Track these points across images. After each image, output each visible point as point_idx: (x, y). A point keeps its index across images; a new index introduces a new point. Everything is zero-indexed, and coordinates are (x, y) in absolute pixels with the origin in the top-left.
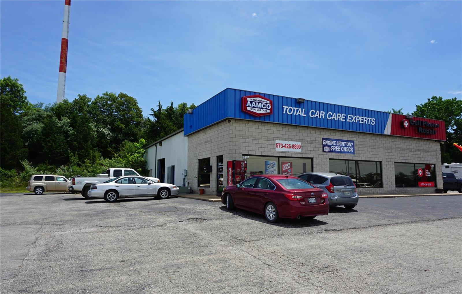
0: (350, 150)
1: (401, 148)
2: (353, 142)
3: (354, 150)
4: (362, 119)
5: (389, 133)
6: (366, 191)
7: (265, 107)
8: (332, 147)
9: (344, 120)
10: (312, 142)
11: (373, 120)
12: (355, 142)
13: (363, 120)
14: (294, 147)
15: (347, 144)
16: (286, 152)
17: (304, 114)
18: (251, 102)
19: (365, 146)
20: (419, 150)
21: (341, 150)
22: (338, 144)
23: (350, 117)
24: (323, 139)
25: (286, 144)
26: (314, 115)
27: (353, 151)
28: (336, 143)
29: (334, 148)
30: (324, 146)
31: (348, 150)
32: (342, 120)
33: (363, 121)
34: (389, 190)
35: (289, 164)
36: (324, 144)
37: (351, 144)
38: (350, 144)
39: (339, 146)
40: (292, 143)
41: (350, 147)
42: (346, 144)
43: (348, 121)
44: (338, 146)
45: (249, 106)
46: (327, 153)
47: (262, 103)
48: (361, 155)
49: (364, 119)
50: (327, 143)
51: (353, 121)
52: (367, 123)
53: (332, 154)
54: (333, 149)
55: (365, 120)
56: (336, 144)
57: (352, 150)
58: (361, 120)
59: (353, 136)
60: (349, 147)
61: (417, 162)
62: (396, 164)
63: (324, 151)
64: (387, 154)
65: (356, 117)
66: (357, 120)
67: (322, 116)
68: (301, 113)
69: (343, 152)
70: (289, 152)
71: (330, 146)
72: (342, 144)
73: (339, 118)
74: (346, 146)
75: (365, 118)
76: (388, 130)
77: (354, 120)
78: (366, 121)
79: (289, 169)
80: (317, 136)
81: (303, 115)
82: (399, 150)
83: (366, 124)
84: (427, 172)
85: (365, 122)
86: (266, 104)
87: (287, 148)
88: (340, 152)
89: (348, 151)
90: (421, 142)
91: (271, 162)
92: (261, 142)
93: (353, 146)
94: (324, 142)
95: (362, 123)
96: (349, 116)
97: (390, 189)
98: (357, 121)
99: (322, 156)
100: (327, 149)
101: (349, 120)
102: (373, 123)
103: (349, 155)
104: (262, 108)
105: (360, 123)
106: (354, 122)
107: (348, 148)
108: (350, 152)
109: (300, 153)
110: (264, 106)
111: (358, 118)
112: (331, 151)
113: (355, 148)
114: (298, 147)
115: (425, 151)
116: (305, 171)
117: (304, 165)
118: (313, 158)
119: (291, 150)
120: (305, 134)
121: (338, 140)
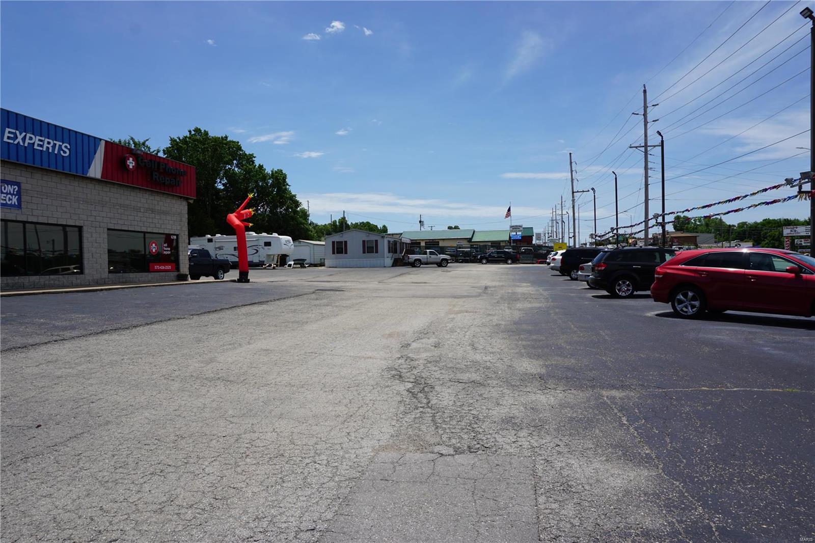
0: (10, 199)
2: (18, 185)
3: (19, 200)
4: (40, 140)
5: (98, 175)
6: (47, 282)
11: (66, 147)
12: (23, 186)
13: (41, 143)
15: (3, 187)
19: (47, 196)
20: (153, 211)
23: (9, 132)
27: (16, 204)
31: (5, 200)
33: (41, 146)
34: (95, 278)
37: (14, 189)
38: (10, 188)
41: (10, 193)
42: (1, 188)
43: (5, 139)
49: (46, 143)
51: (19, 142)
52: (50, 151)
55: (46, 145)
57: (15, 200)
58: (37, 142)
59: (17, 172)
60: (7, 194)
61: (149, 230)
62: (110, 231)
64: (94, 213)
65: (25, 136)
66: (27, 141)
74: (1, 191)
75: (47, 140)
76: (96, 170)
77: (19, 139)
78: (50, 146)
82: (118, 207)
83: (49, 153)
84: (166, 247)
85: (48, 148)
89: (5, 202)
90: (158, 198)
93: (19, 194)
95: (41, 149)
96: (7, 130)
97: (97, 277)
98: (29, 143)
101: (9, 138)
102: (65, 152)
103: (9, 211)
105: (34, 149)
106: (22, 144)
107: (5, 195)
108: (11, 205)
111: (31, 138)
113: (24, 198)
115: (163, 213)
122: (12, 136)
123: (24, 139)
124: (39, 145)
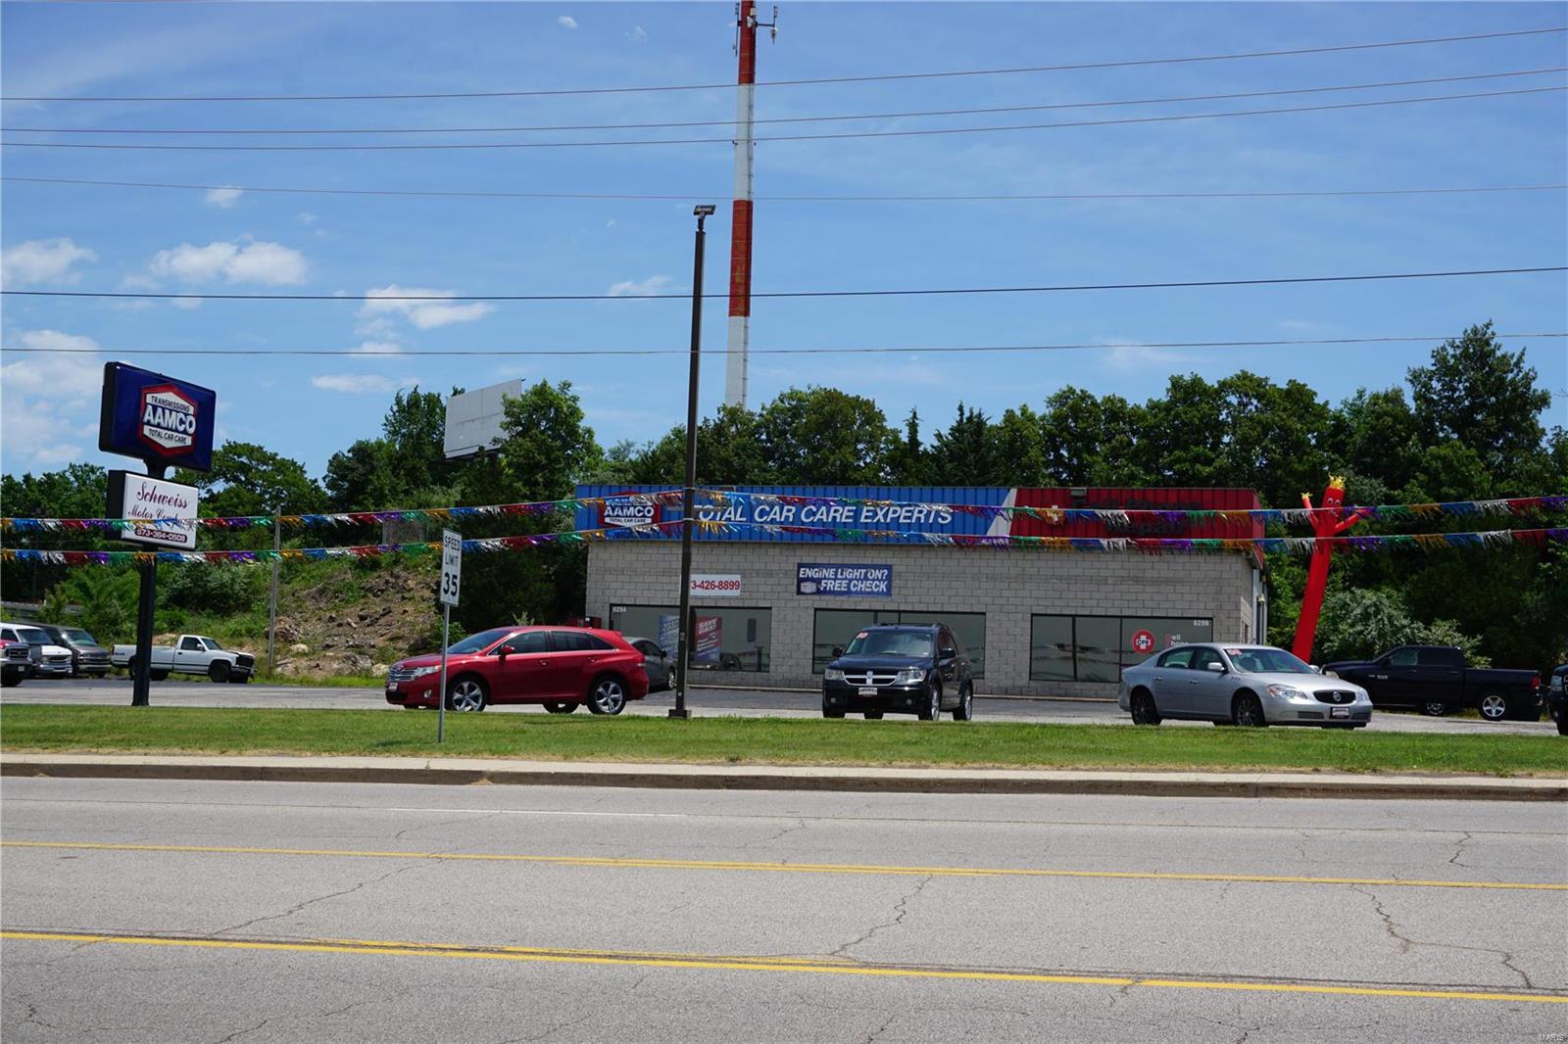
0: (877, 586)
1: (1060, 578)
2: (889, 568)
3: (889, 587)
4: (907, 511)
7: (641, 514)
8: (823, 581)
9: (851, 520)
10: (770, 574)
11: (947, 511)
12: (895, 569)
13: (910, 514)
14: (722, 585)
15: (869, 574)
16: (703, 598)
17: (741, 516)
18: (613, 508)
19: (929, 577)
20: (1137, 580)
21: (849, 587)
22: (842, 574)
23: (868, 511)
24: (800, 566)
25: (703, 582)
26: (765, 518)
27: (885, 590)
28: (836, 572)
29: (830, 585)
30: (800, 581)
31: (871, 587)
32: (843, 520)
33: (910, 518)
35: (714, 621)
36: (801, 576)
37: (883, 574)
38: (877, 574)
39: (846, 578)
40: (717, 578)
42: (866, 574)
43: (863, 520)
44: (842, 579)
45: (608, 516)
46: (809, 597)
47: (635, 507)
48: (909, 600)
49: (916, 511)
50: (810, 573)
51: (879, 520)
52: (922, 521)
53: (823, 597)
54: (825, 588)
55: (916, 515)
56: (836, 574)
57: (883, 586)
58: (904, 514)
59: (887, 553)
60: (874, 580)
62: (1036, 618)
63: (799, 592)
64: (1006, 593)
65: (888, 510)
66: (890, 515)
67: (787, 517)
68: (732, 516)
69: (856, 592)
70: (709, 597)
71: (818, 581)
72: (855, 573)
73: (835, 518)
74: (866, 578)
75: (918, 509)
76: (998, 534)
77: (880, 516)
78: (922, 516)
79: (713, 631)
80: (784, 561)
81: (738, 518)
82: (1054, 581)
83: (921, 524)
84: (1176, 641)
85: (919, 518)
86: (644, 507)
87: (707, 588)
88: (848, 592)
89: (870, 590)
91: (671, 618)
92: (648, 579)
93: (889, 578)
94: (801, 572)
95: (909, 521)
96: (866, 509)
97: (1006, 681)
98: (892, 518)
99: (795, 604)
100: (808, 587)
101: (866, 517)
102: (944, 518)
103: (875, 599)
104: (635, 516)
105: (899, 524)
106: (882, 521)
107: (871, 582)
108: (878, 593)
109: (737, 598)
110: (639, 511)
111: (895, 512)
112: (818, 592)
113: (896, 583)
114: (733, 585)
115: (1168, 581)
116: (751, 637)
117: (752, 624)
118: (770, 608)
119: (717, 592)
120: (754, 558)
121: (844, 566)
122: (871, 514)
123: (885, 515)
124: (905, 518)
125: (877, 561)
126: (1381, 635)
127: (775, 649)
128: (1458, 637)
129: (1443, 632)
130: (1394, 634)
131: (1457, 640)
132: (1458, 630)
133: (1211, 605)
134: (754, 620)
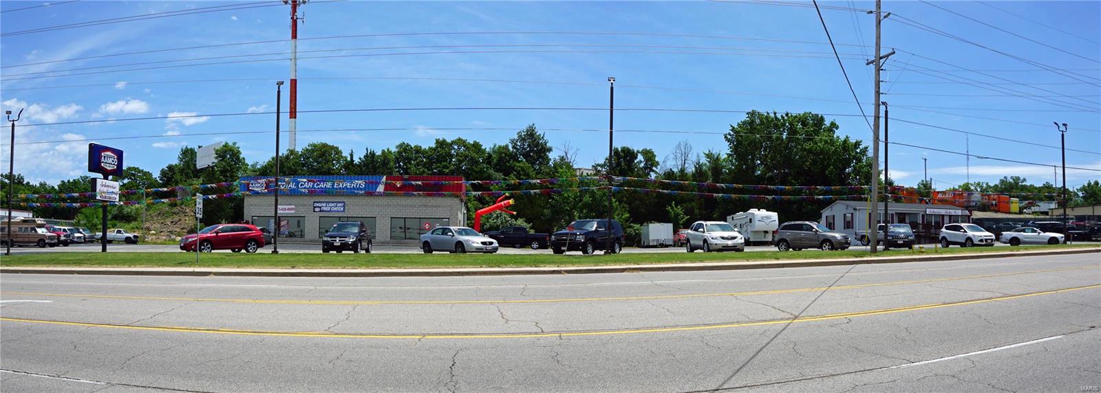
0: (340, 209)
1: (400, 206)
2: (344, 203)
3: (344, 209)
5: (382, 191)
7: (262, 186)
8: (322, 207)
9: (331, 187)
10: (304, 205)
11: (363, 184)
12: (346, 203)
13: (351, 185)
14: (289, 209)
15: (337, 205)
16: (282, 214)
17: (294, 186)
18: (252, 184)
19: (357, 205)
20: (425, 206)
21: (331, 209)
22: (328, 205)
24: (314, 202)
25: (282, 208)
26: (303, 186)
28: (326, 204)
29: (325, 209)
30: (315, 207)
32: (329, 187)
35: (286, 221)
37: (342, 205)
38: (340, 205)
39: (330, 206)
40: (287, 207)
44: (328, 207)
45: (251, 187)
46: (317, 213)
47: (259, 184)
48: (351, 213)
49: (353, 183)
50: (318, 205)
53: (322, 213)
54: (323, 210)
55: (353, 185)
57: (342, 209)
58: (349, 184)
59: (343, 198)
60: (339, 207)
61: (423, 217)
62: (393, 219)
63: (314, 211)
64: (382, 211)
65: (343, 183)
66: (344, 185)
67: (310, 186)
68: (291, 186)
69: (333, 211)
70: (285, 213)
71: (320, 207)
72: (333, 205)
73: (326, 186)
77: (341, 186)
78: (355, 185)
79: (286, 224)
80: (309, 201)
83: (354, 188)
84: (437, 226)
86: (262, 184)
87: (283, 210)
88: (331, 211)
89: (338, 210)
91: (272, 220)
92: (264, 207)
93: (344, 206)
94: (315, 205)
95: (350, 187)
96: (336, 183)
97: (382, 240)
99: (313, 215)
100: (317, 209)
101: (336, 186)
102: (362, 186)
103: (339, 213)
104: (259, 187)
105: (347, 188)
108: (340, 211)
109: (294, 213)
111: (346, 184)
112: (321, 211)
113: (346, 207)
114: (293, 209)
115: (435, 206)
116: (299, 226)
117: (299, 222)
118: (304, 217)
119: (287, 212)
120: (300, 200)
121: (329, 202)
122: (338, 185)
125: (340, 201)
126: (502, 223)
127: (306, 231)
128: (525, 224)
129: (520, 222)
130: (506, 222)
131: (525, 225)
132: (525, 221)
133: (449, 214)
134: (300, 220)
